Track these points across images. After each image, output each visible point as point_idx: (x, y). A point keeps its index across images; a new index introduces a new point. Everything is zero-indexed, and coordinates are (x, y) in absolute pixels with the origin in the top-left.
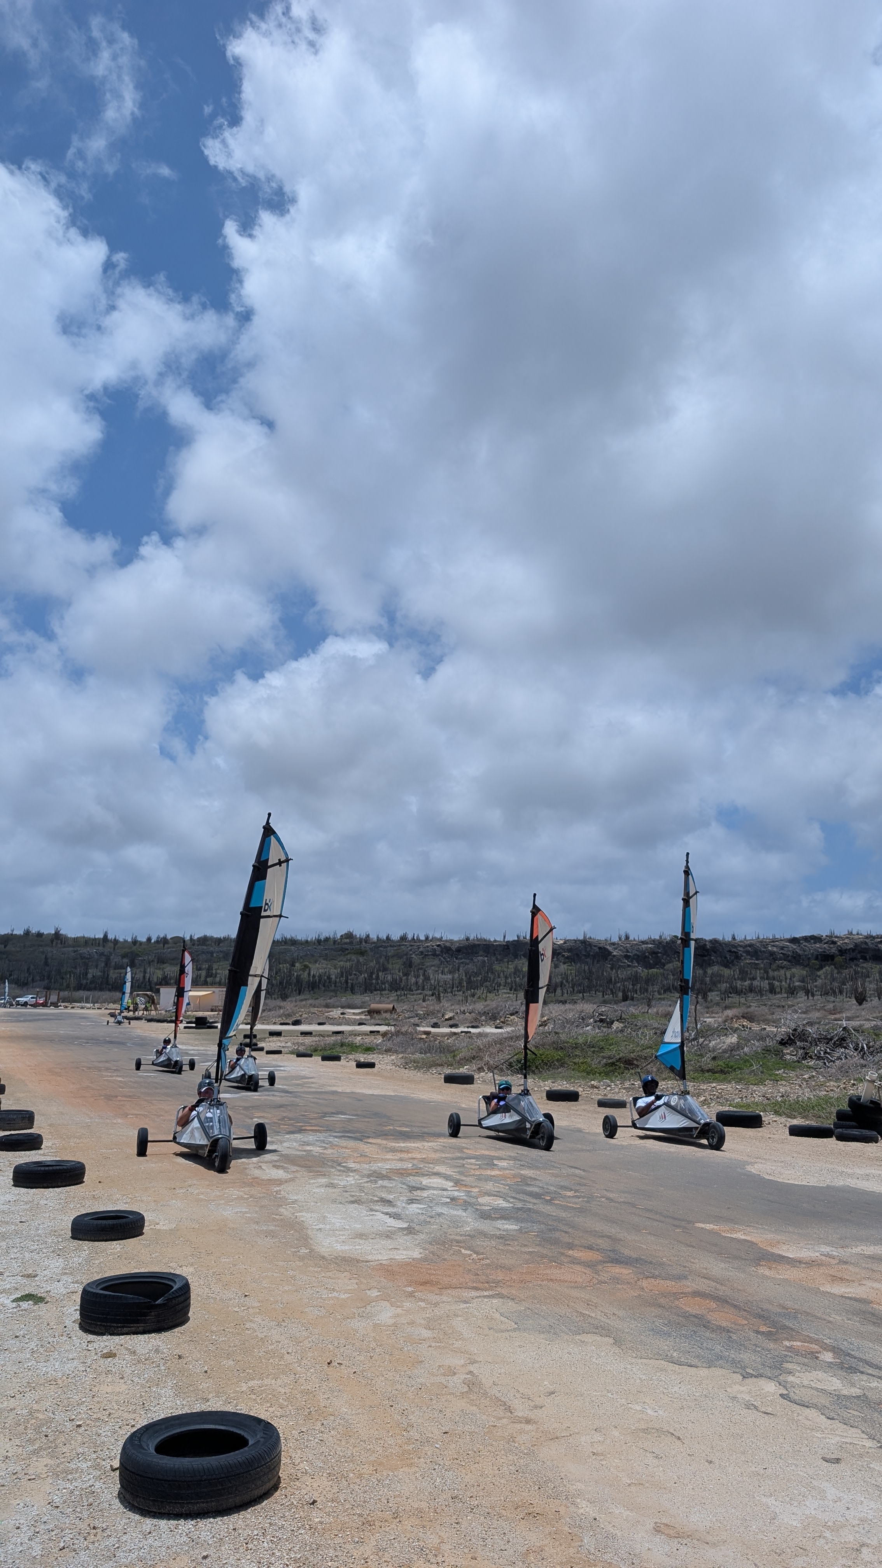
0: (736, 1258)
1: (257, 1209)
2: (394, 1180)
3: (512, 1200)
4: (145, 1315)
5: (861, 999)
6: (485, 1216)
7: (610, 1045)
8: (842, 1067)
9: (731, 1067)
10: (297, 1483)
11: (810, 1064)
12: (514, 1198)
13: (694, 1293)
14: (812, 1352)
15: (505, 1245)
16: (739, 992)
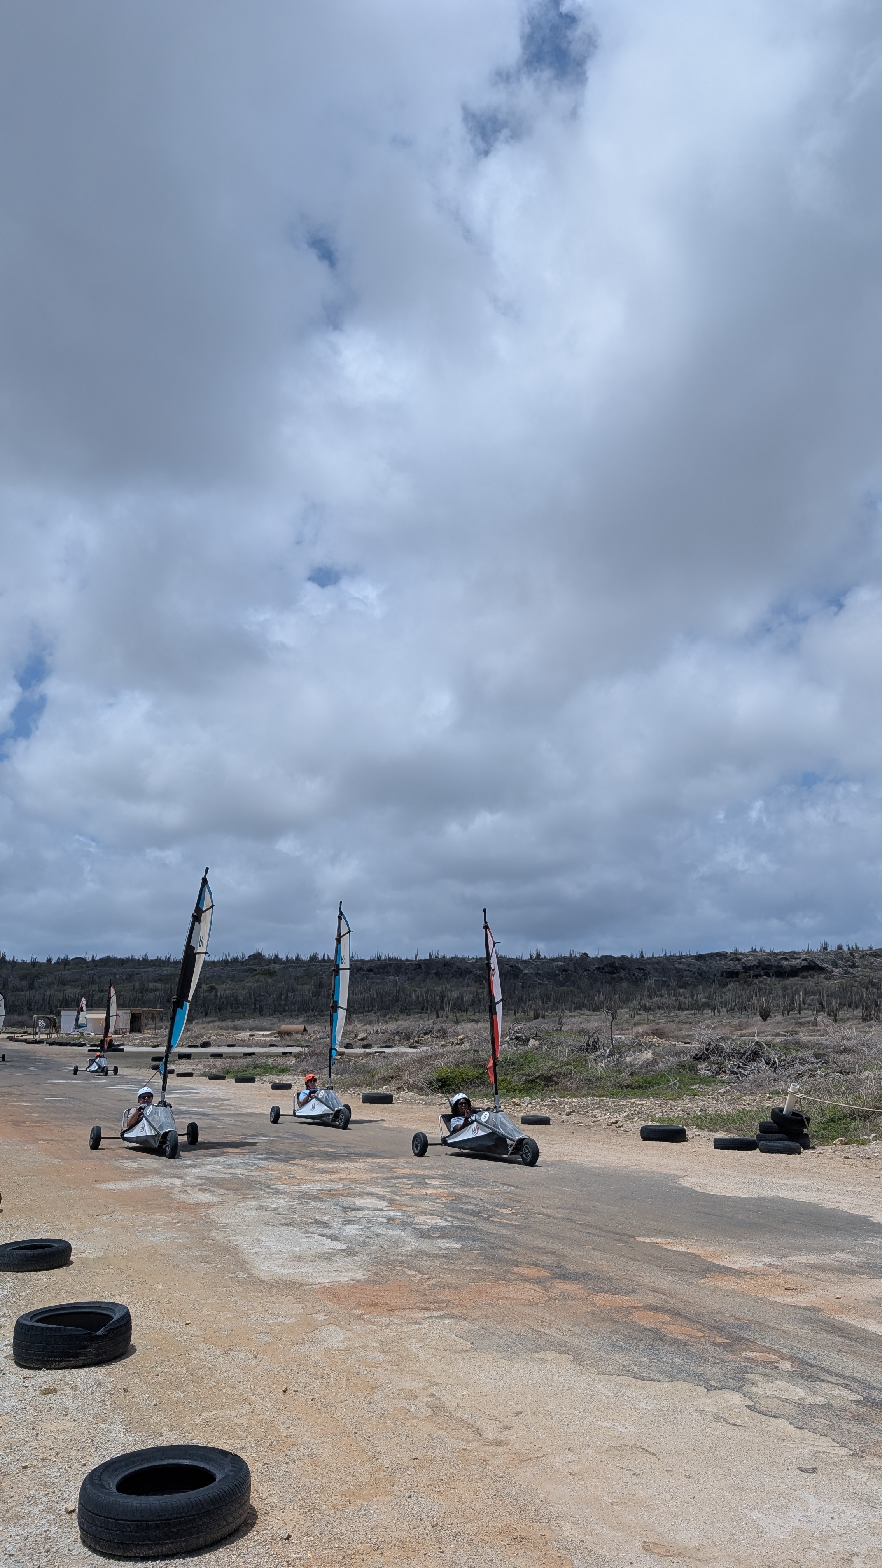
0: (681, 1270)
1: (188, 1235)
2: (326, 1201)
3: (449, 1219)
4: (85, 1347)
5: (765, 1016)
6: (424, 1235)
7: (530, 1062)
8: (756, 1081)
9: (649, 1083)
10: (268, 1518)
11: (724, 1078)
12: (451, 1216)
13: (646, 1307)
14: (771, 1362)
15: (449, 1264)
16: (647, 1009)
